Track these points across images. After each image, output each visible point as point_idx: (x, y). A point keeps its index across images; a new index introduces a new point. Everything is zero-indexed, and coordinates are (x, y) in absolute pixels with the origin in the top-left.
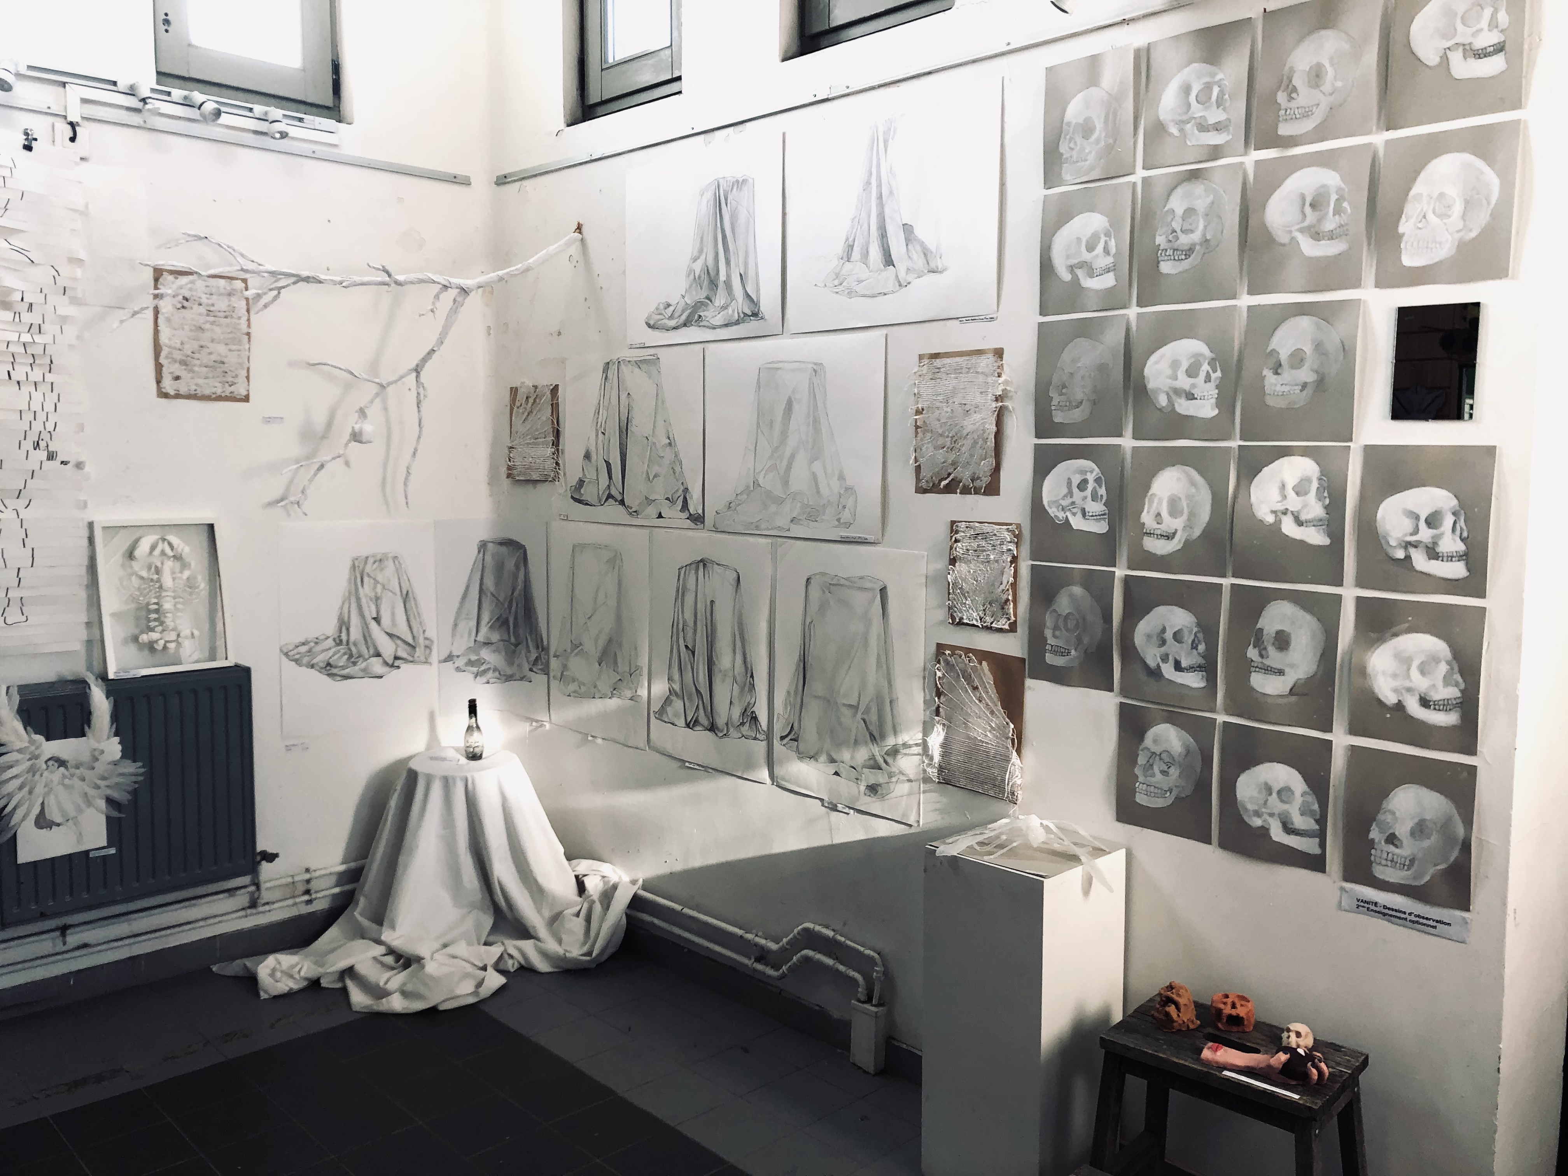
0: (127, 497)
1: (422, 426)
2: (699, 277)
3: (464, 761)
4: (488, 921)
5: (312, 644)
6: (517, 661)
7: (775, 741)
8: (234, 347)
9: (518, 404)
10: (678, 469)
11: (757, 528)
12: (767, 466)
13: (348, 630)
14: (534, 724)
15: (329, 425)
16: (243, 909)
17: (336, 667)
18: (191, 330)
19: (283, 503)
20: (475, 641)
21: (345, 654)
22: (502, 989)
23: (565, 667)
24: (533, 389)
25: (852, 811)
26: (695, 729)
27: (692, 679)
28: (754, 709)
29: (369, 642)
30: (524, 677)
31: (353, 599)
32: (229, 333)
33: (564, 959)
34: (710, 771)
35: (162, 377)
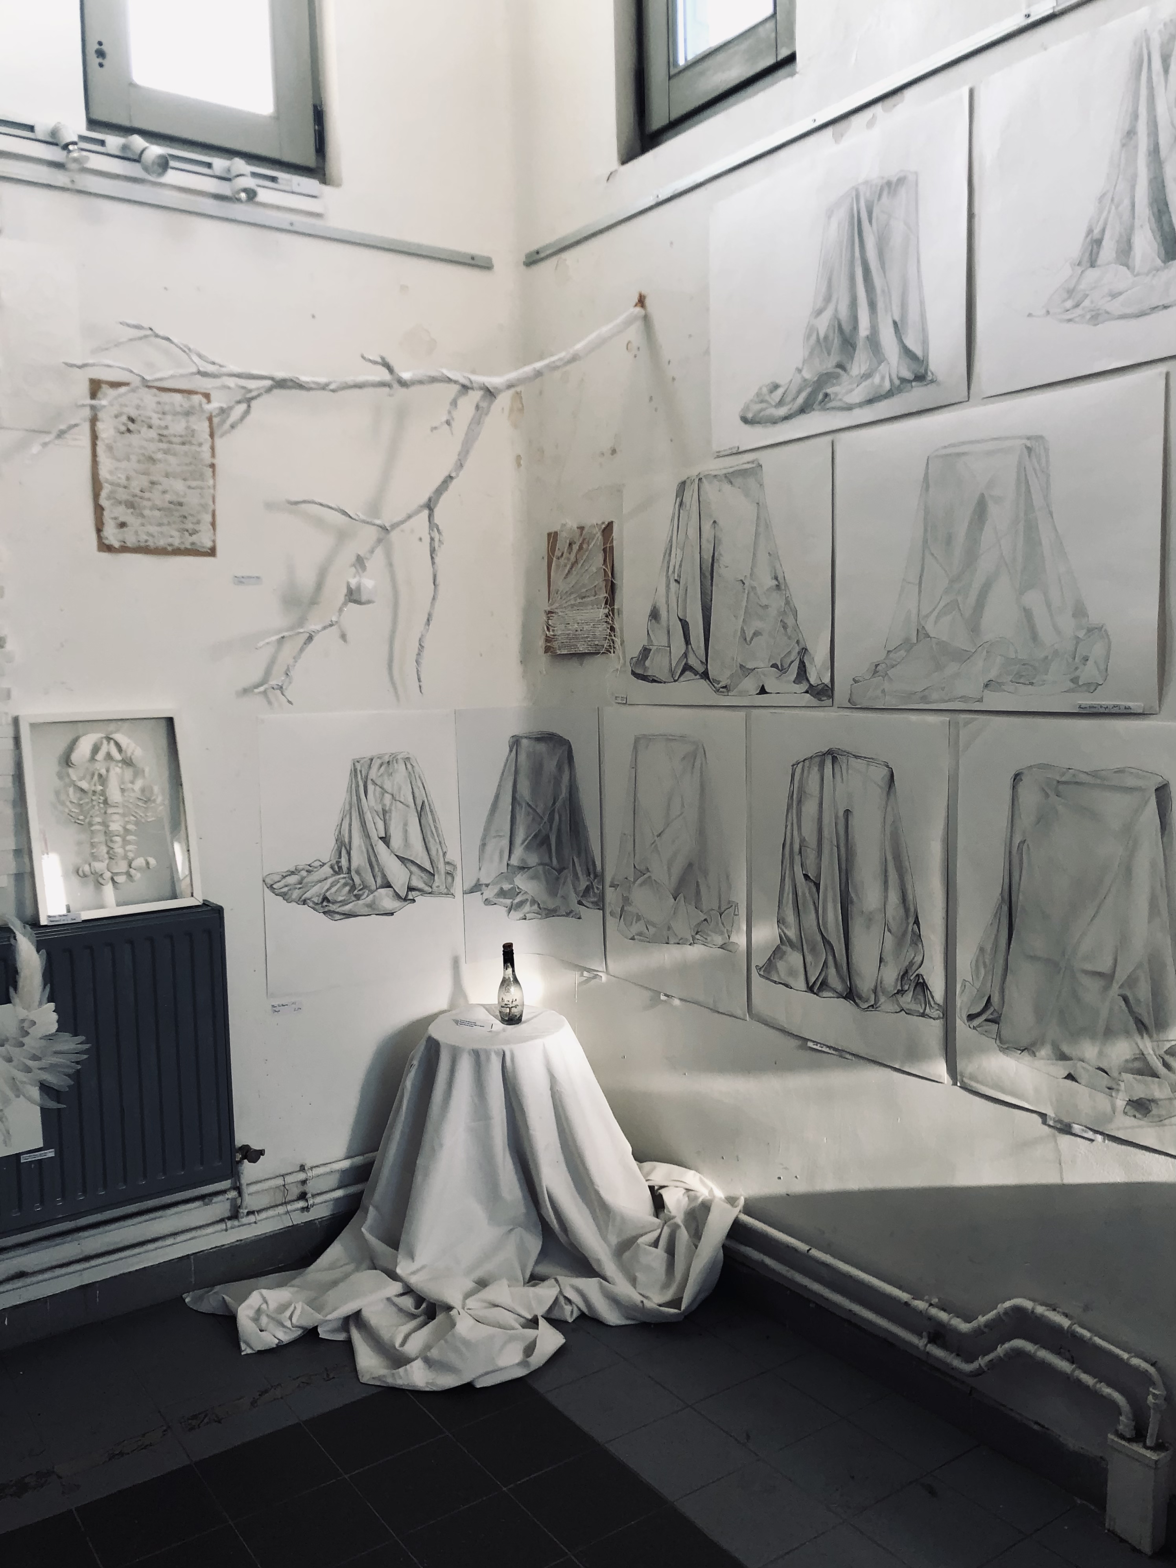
0: (63, 683)
1: (437, 582)
2: (826, 338)
3: (498, 1025)
4: (534, 1244)
5: (304, 873)
6: (560, 893)
7: (958, 1021)
8: (194, 484)
9: (558, 553)
10: (790, 621)
11: (924, 699)
12: (942, 604)
13: (349, 854)
14: (585, 974)
15: (319, 586)
16: (222, 1220)
17: (335, 902)
18: (139, 461)
19: (262, 689)
20: (508, 865)
21: (345, 885)
22: (560, 1353)
23: (626, 900)
24: (578, 531)
25: (1099, 1138)
26: (820, 994)
27: (815, 923)
28: (920, 971)
29: (376, 869)
30: (571, 912)
31: (355, 815)
32: (186, 464)
33: (642, 1309)
34: (848, 1056)
35: (103, 524)
